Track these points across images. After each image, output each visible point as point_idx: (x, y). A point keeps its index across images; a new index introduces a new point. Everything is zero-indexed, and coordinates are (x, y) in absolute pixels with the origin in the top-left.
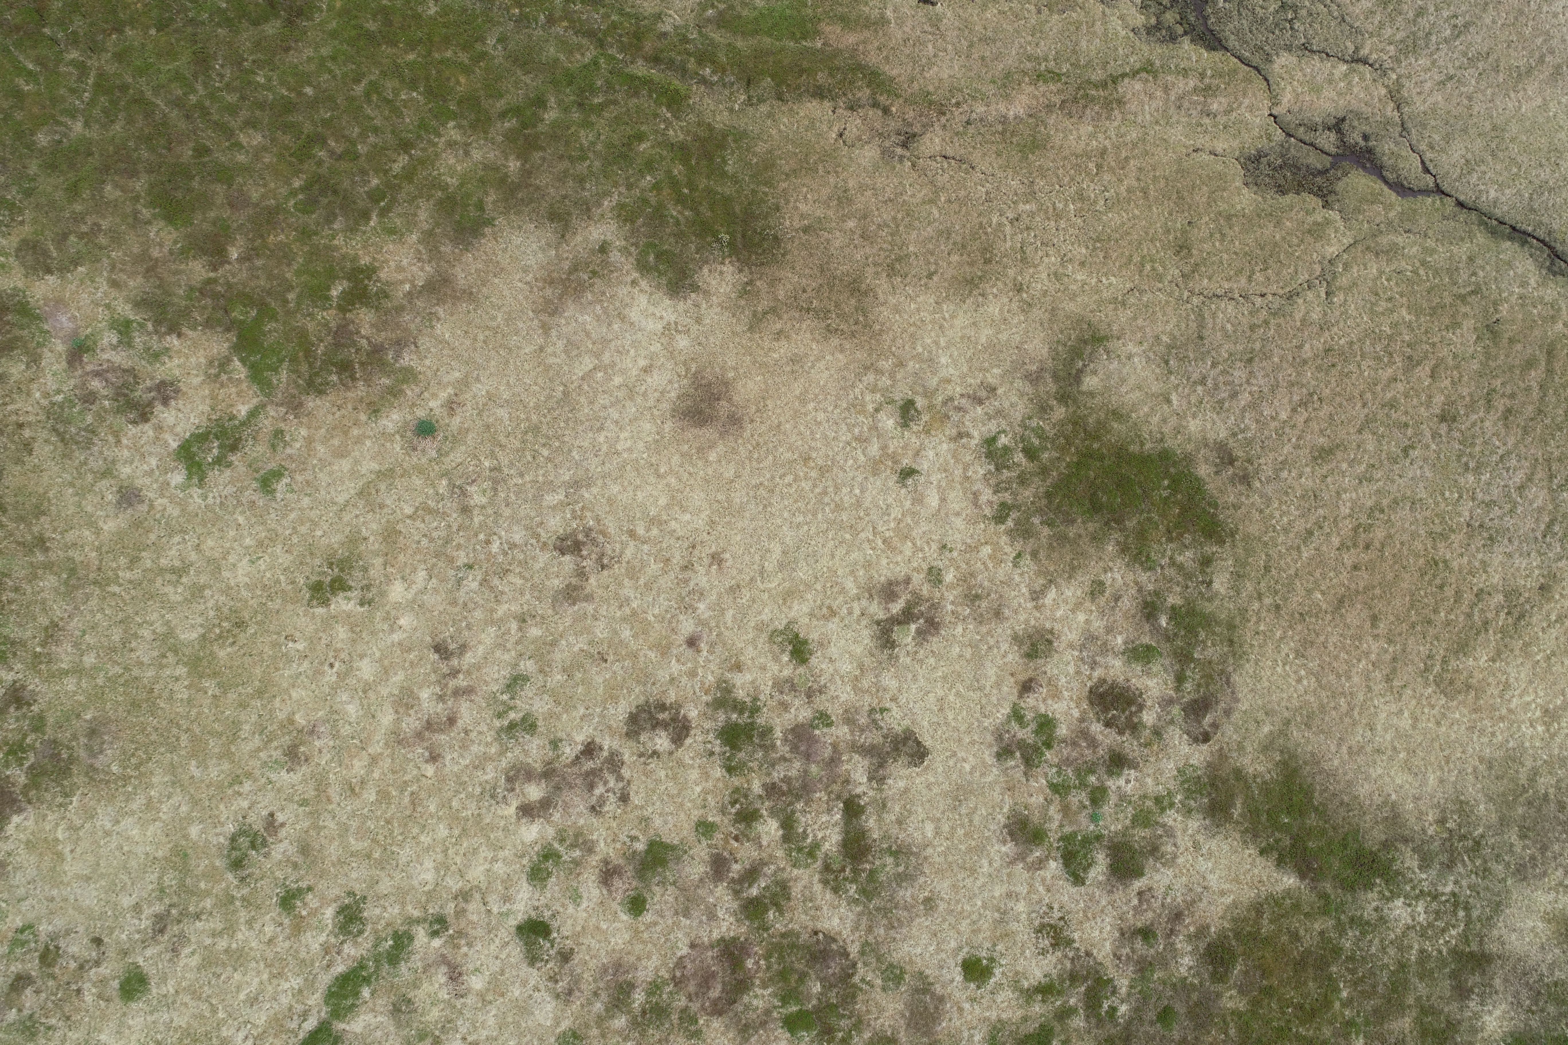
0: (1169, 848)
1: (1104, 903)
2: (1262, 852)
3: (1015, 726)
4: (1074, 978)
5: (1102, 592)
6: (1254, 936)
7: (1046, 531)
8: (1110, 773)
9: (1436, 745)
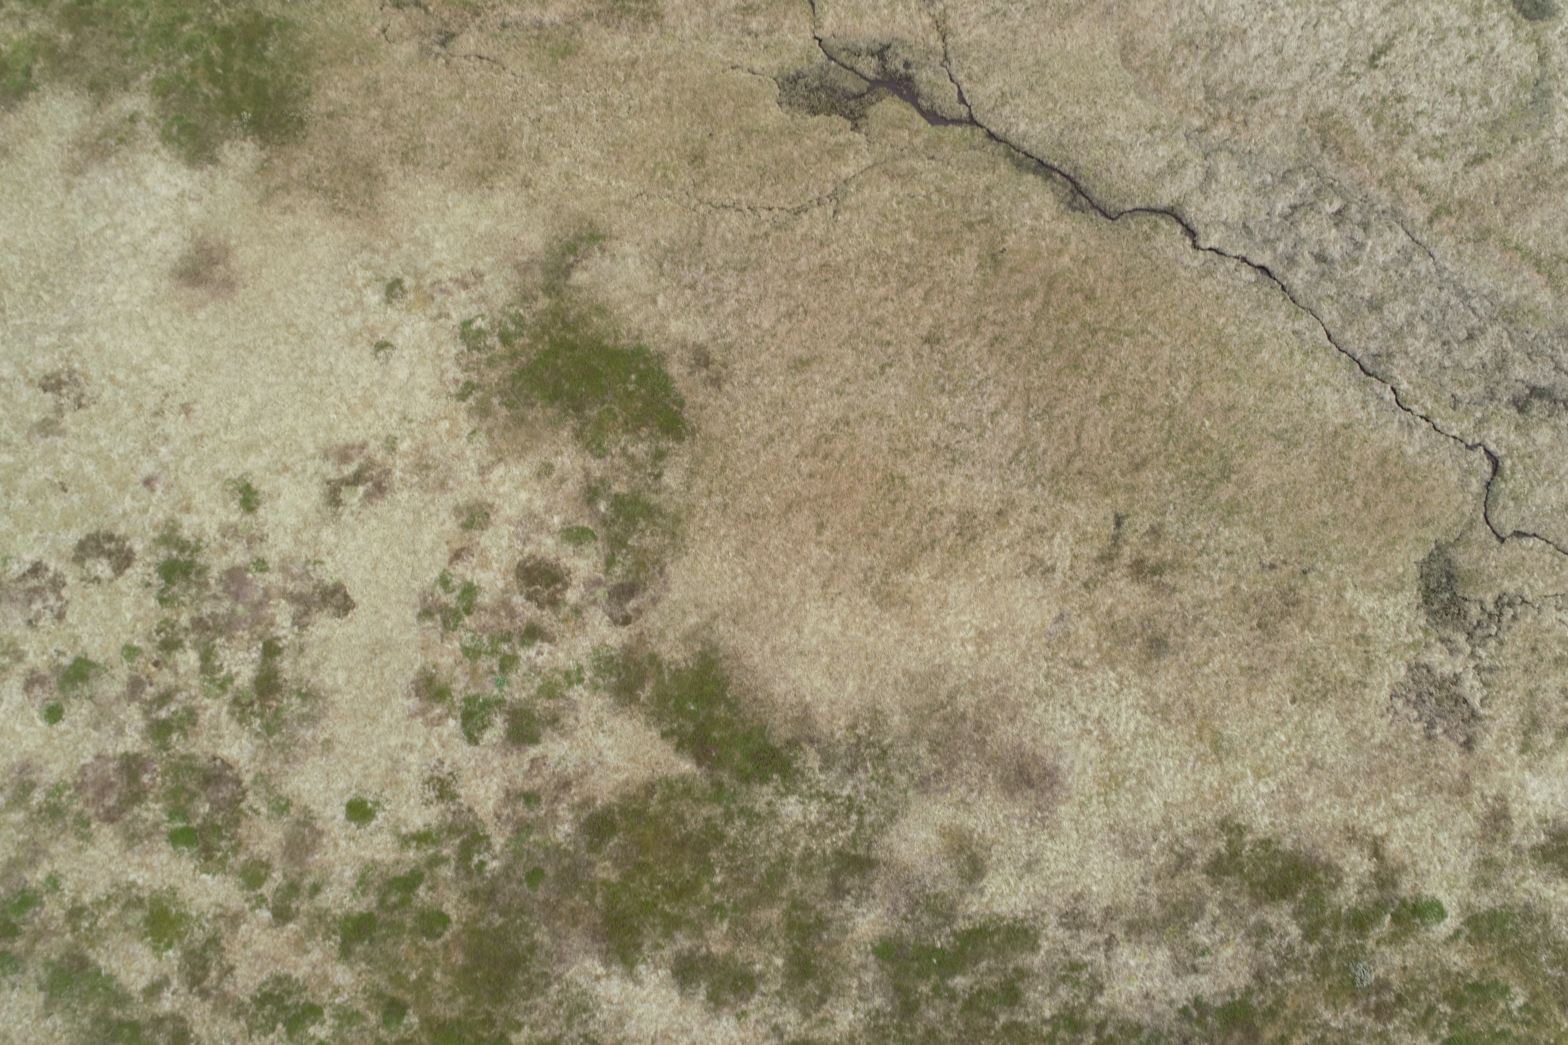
0: (571, 721)
1: (496, 764)
2: (664, 735)
3: (439, 590)
4: (452, 830)
5: (548, 475)
6: (640, 814)
7: (504, 412)
8: (523, 644)
9: (862, 654)
